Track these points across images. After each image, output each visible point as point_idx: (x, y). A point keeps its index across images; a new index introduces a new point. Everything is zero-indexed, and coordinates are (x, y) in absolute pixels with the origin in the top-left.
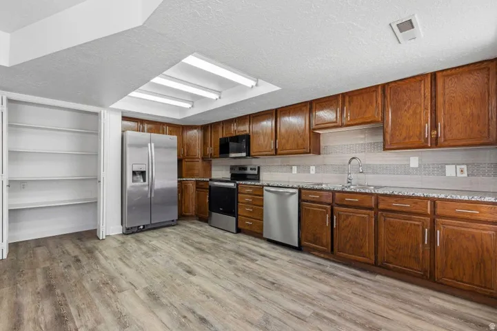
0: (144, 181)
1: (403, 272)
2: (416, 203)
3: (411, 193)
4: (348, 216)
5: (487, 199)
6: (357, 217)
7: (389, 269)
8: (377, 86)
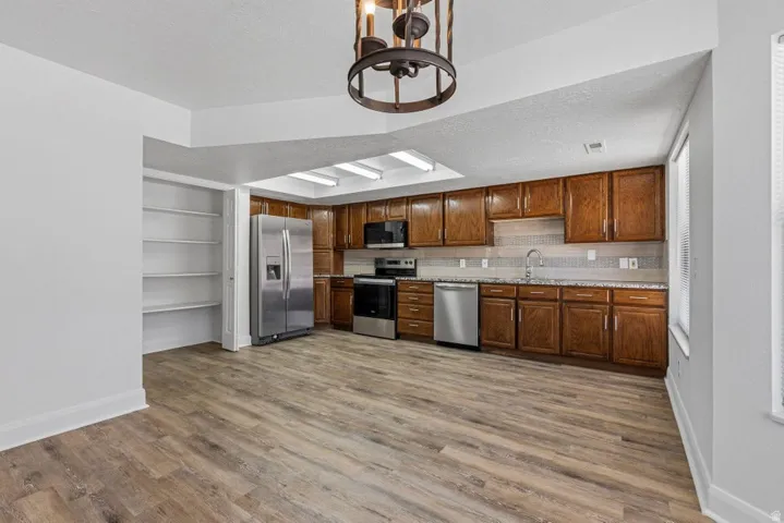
0: (278, 278)
1: (586, 358)
2: (597, 293)
3: (592, 284)
4: (533, 310)
5: (653, 287)
6: (542, 310)
7: (572, 356)
8: (558, 179)
